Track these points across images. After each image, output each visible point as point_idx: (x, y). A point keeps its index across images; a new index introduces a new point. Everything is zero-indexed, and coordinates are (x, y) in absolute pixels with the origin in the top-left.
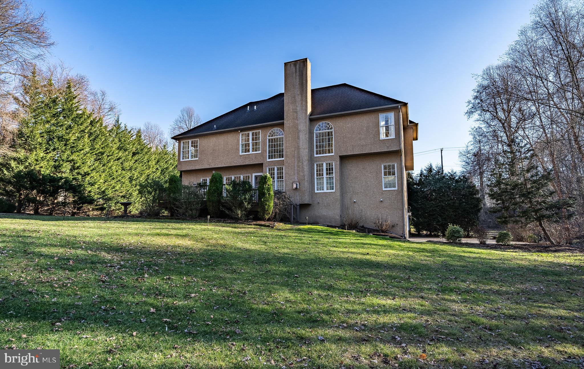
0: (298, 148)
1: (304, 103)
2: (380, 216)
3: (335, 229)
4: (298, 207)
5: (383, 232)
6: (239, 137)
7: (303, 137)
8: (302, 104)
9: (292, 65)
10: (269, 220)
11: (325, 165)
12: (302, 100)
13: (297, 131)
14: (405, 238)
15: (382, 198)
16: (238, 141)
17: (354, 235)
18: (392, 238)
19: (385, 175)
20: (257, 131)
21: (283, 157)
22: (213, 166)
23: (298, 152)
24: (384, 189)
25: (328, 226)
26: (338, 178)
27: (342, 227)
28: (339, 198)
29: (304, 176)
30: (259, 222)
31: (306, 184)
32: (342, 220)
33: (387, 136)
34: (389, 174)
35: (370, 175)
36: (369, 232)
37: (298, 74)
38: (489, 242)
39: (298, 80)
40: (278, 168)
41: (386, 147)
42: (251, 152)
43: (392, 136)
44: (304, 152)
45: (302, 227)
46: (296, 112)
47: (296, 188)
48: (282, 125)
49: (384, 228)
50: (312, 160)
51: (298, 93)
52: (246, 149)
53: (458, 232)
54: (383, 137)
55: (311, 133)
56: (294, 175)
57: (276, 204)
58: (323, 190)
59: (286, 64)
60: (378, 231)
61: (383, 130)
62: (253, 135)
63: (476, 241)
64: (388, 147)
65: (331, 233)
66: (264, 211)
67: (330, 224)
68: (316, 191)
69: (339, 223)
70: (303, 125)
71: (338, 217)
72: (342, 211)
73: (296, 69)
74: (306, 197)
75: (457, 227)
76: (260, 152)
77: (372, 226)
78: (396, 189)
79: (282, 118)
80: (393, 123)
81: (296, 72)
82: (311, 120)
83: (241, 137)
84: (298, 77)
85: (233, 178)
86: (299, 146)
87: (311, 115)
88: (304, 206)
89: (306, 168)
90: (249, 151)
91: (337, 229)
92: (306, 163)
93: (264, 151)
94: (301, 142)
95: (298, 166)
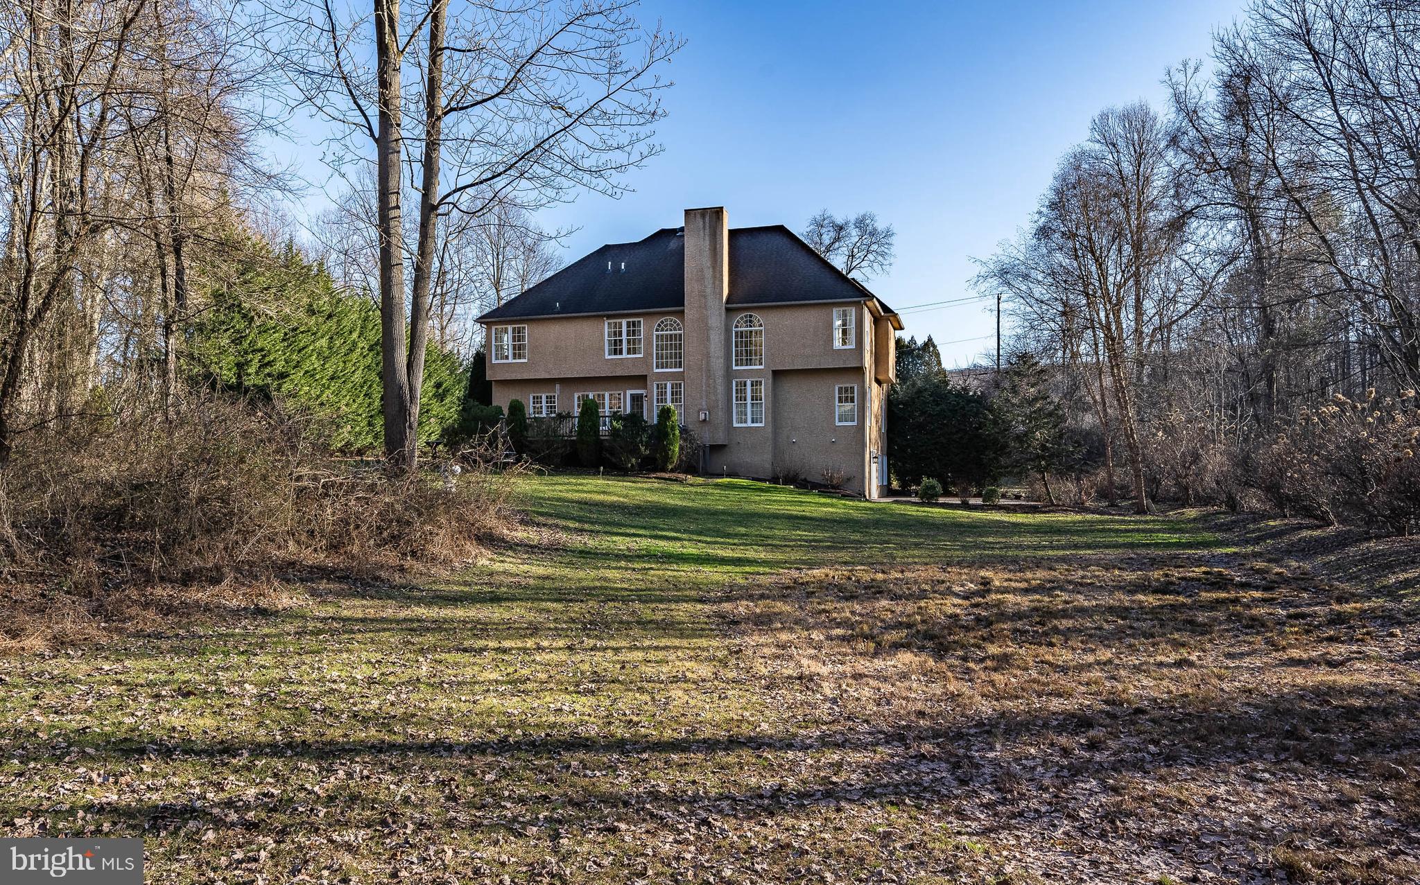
0: (708, 356)
1: (717, 283)
2: (830, 464)
3: (764, 484)
4: (708, 450)
5: (833, 487)
6: (604, 328)
7: (716, 339)
8: (714, 283)
9: (698, 216)
10: (672, 471)
11: (749, 383)
12: (714, 277)
13: (705, 329)
14: (865, 496)
15: (834, 437)
16: (602, 334)
17: (791, 492)
18: (844, 496)
19: (840, 401)
20: (636, 320)
21: (680, 367)
22: (555, 375)
23: (708, 362)
24: (838, 424)
25: (753, 479)
26: (770, 406)
27: (775, 480)
28: (770, 436)
29: (717, 401)
30: (659, 474)
31: (720, 415)
32: (774, 470)
33: (844, 343)
34: (846, 401)
35: (817, 401)
36: (813, 488)
37: (707, 231)
38: (972, 501)
39: (708, 243)
40: (672, 385)
41: (841, 362)
42: (625, 355)
43: (851, 346)
44: (718, 363)
45: (719, 480)
46: (705, 297)
47: (705, 420)
48: (681, 313)
49: (835, 482)
50: (729, 374)
51: (709, 264)
52: (615, 350)
53: (933, 487)
54: (838, 344)
55: (728, 331)
56: (701, 398)
57: (681, 448)
58: (746, 422)
59: (686, 211)
60: (825, 486)
61: (838, 335)
62: (628, 326)
63: (957, 501)
64: (844, 361)
65: (761, 490)
66: (667, 459)
67: (756, 476)
68: (735, 425)
69: (769, 475)
70: (716, 319)
71: (768, 466)
72: (775, 456)
73: (704, 223)
74: (721, 434)
75: (933, 481)
76: (641, 356)
77: (817, 479)
78: (855, 423)
79: (681, 302)
80: (853, 325)
81: (704, 228)
82: (728, 310)
83: (606, 328)
84: (707, 238)
85: (591, 397)
86: (708, 353)
87: (728, 302)
88: (717, 448)
89: (721, 389)
90: (621, 353)
91: (767, 484)
92: (720, 381)
93: (648, 354)
94: (713, 346)
95: (708, 386)
